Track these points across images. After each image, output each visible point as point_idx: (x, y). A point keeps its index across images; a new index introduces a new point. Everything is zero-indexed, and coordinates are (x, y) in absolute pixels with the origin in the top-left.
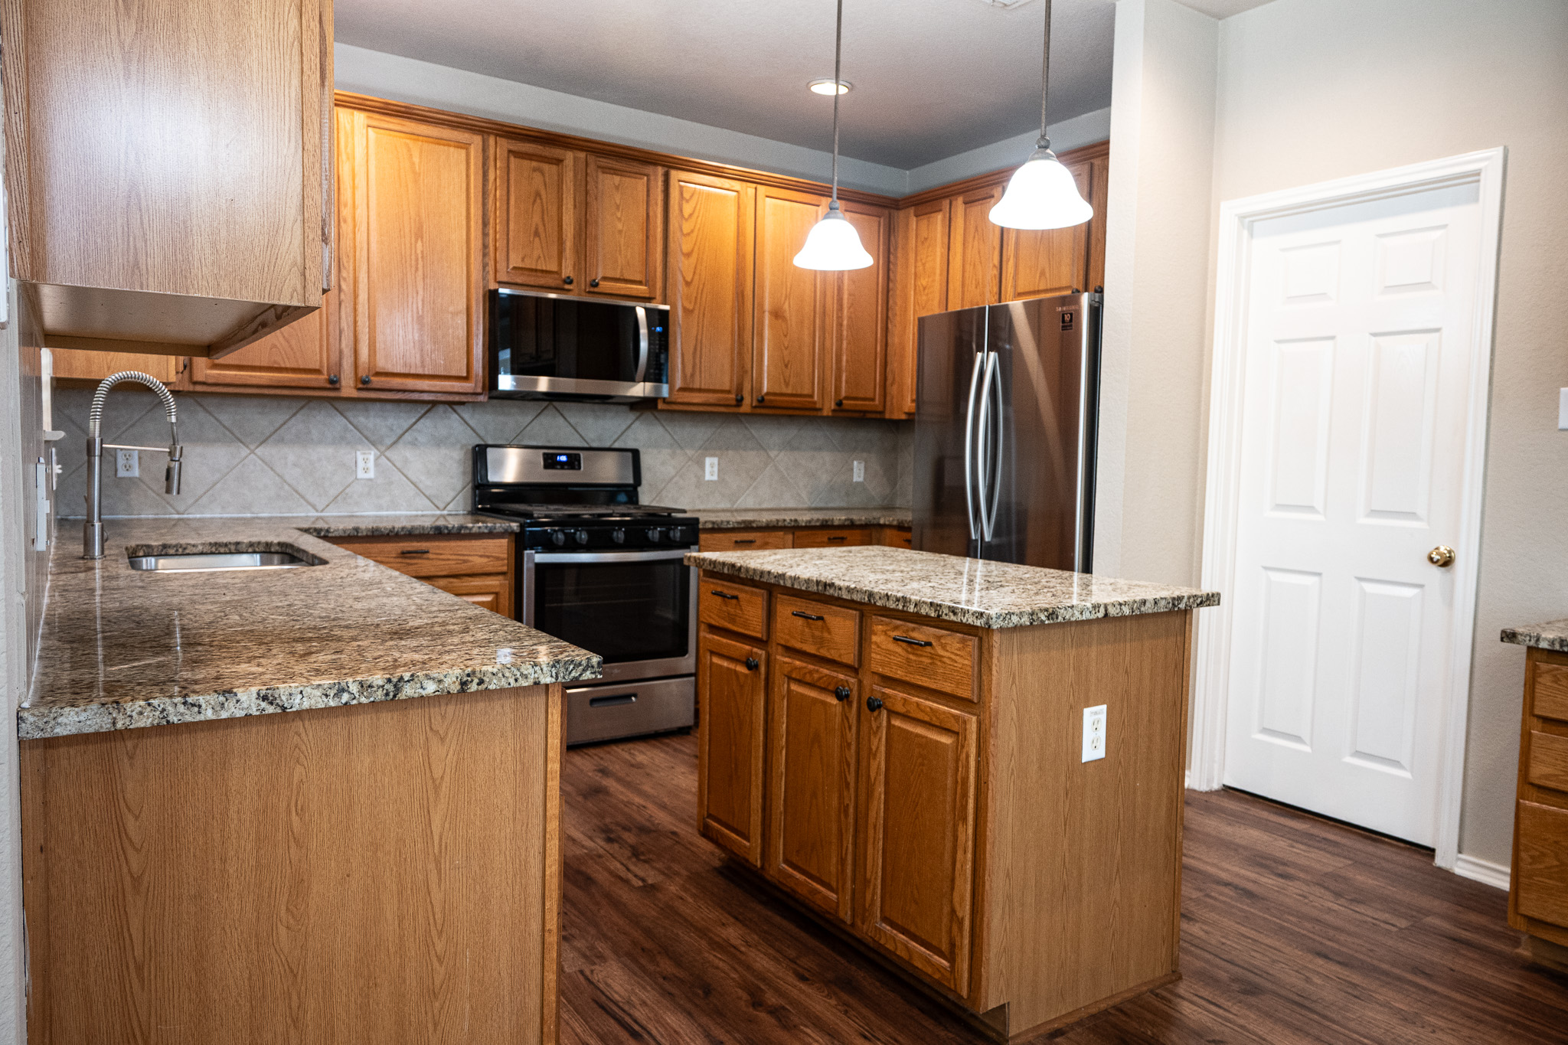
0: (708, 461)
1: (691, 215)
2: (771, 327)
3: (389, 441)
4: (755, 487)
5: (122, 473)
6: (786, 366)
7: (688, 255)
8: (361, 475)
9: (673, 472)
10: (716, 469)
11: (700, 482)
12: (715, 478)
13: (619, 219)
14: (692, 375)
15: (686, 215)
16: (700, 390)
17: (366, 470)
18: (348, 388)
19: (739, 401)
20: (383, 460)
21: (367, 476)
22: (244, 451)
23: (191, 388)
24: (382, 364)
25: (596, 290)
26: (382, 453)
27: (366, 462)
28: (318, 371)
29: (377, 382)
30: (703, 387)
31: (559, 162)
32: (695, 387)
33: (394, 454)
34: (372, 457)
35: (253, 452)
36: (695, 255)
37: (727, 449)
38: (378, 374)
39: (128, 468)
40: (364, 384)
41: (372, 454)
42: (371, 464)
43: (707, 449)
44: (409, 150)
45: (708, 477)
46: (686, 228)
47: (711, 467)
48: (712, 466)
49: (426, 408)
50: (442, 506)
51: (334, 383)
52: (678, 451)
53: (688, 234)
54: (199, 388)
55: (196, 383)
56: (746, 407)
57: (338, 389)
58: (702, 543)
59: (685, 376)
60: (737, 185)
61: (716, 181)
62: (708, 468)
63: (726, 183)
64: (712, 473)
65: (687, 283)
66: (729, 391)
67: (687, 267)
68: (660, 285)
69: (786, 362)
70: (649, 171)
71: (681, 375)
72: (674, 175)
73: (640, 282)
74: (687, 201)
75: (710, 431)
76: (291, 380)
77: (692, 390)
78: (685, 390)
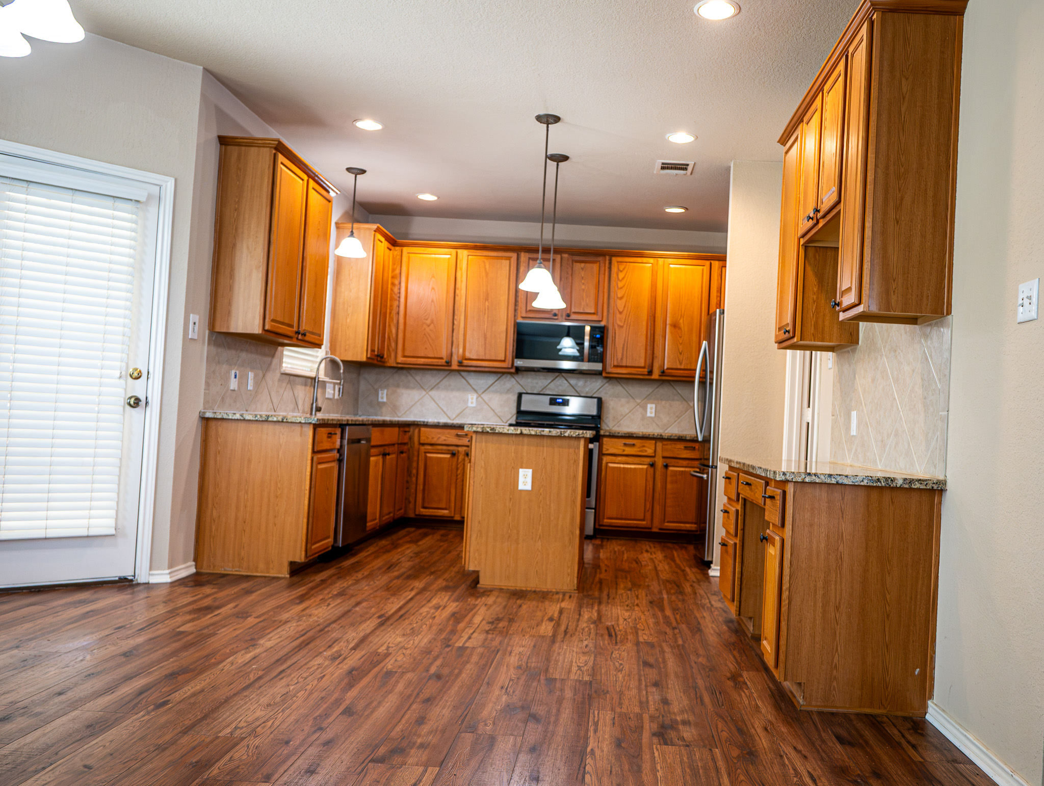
0: (649, 406)
1: (623, 278)
2: (671, 333)
3: (482, 391)
4: (679, 423)
5: (380, 400)
6: (681, 354)
7: (621, 298)
8: (470, 405)
9: (628, 411)
10: (654, 411)
11: (644, 417)
12: (653, 415)
13: (583, 284)
14: (622, 359)
15: (620, 278)
16: (626, 367)
17: (472, 403)
18: (455, 366)
19: (650, 372)
20: (480, 399)
21: (472, 406)
22: (424, 393)
23: (395, 365)
24: (468, 355)
25: (569, 318)
26: (480, 396)
27: (472, 399)
28: (442, 358)
29: (466, 363)
30: (628, 365)
32: (623, 365)
33: (486, 397)
35: (427, 393)
36: (625, 298)
37: (662, 400)
38: (466, 359)
39: (382, 398)
40: (460, 364)
41: (475, 396)
42: (474, 400)
43: (648, 398)
44: (484, 262)
45: (649, 415)
46: (620, 284)
47: (651, 410)
48: (651, 408)
49: (499, 375)
51: (449, 363)
52: (632, 400)
53: (621, 288)
54: (400, 366)
55: (397, 363)
56: (656, 375)
57: (451, 366)
58: (604, 442)
59: (617, 359)
60: (651, 260)
61: (639, 260)
62: (649, 410)
63: (645, 260)
64: (651, 413)
65: (621, 313)
66: (644, 368)
67: (620, 304)
68: (605, 314)
69: (680, 351)
70: (601, 259)
71: (615, 359)
72: (614, 259)
73: (594, 314)
74: (621, 271)
75: (650, 390)
76: (431, 362)
77: (622, 367)
78: (617, 367)
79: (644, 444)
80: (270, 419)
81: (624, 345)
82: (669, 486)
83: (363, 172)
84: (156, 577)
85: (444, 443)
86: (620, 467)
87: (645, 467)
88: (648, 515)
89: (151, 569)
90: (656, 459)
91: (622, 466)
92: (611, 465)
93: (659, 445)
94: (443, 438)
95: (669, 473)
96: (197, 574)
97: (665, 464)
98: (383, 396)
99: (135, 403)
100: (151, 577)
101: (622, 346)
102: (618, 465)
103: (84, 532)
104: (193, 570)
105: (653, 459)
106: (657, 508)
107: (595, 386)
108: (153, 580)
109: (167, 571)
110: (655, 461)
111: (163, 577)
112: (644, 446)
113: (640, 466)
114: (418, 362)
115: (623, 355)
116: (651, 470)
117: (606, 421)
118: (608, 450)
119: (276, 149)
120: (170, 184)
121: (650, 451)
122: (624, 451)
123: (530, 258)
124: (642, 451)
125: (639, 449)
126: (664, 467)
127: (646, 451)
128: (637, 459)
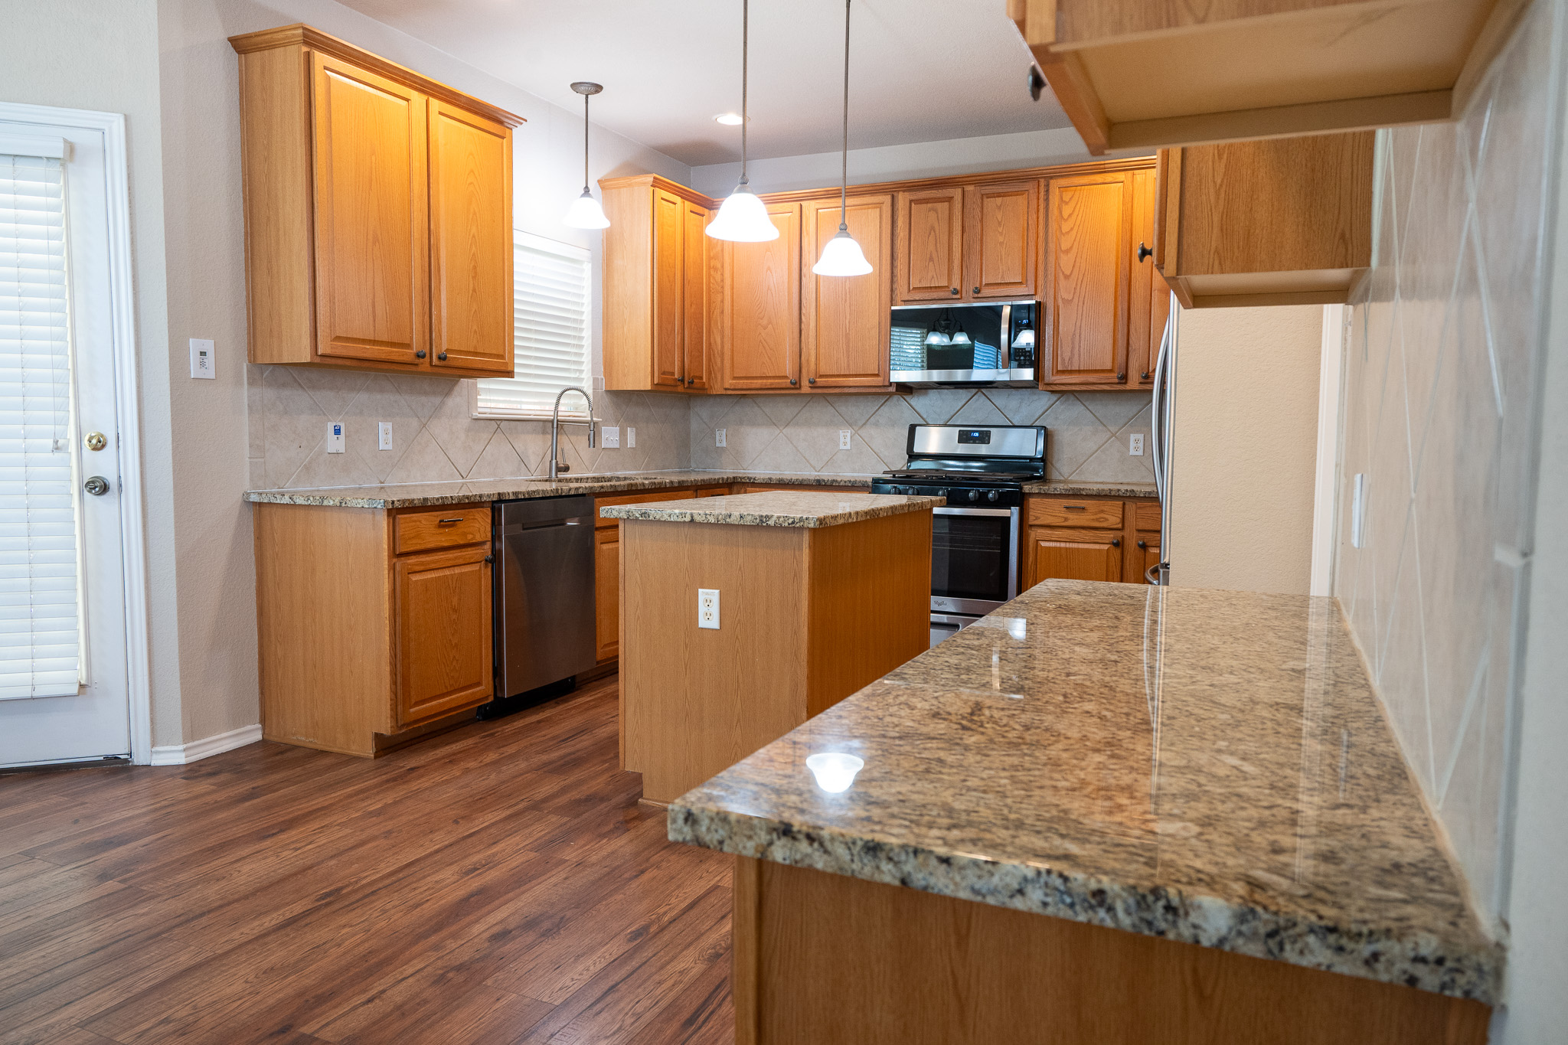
0: (1133, 437)
1: (1070, 215)
3: (860, 423)
5: (718, 445)
7: (1067, 251)
8: (842, 447)
9: (1095, 448)
10: (1141, 445)
11: (1124, 458)
12: (1140, 453)
13: (1001, 234)
14: (1071, 358)
15: (1065, 214)
16: (1079, 371)
17: (845, 444)
18: (806, 388)
19: (1124, 379)
20: (856, 436)
21: (845, 448)
22: (777, 433)
23: (724, 392)
24: (823, 370)
25: (979, 295)
26: (856, 432)
27: (845, 438)
28: (786, 377)
29: (820, 381)
30: (1082, 367)
31: (950, 199)
32: (1073, 369)
33: (865, 432)
34: (849, 435)
36: (1075, 250)
38: (821, 376)
39: (721, 441)
40: (813, 384)
41: (849, 432)
42: (848, 439)
43: (1133, 426)
45: (1132, 452)
46: (1065, 228)
47: (1136, 445)
48: (1137, 441)
49: (884, 398)
51: (796, 385)
52: (1100, 428)
53: (1068, 233)
54: (730, 392)
55: (726, 389)
56: (1133, 383)
57: (800, 388)
58: (1031, 506)
59: (1063, 359)
60: (1121, 176)
61: (1099, 178)
62: (1132, 444)
63: (1109, 177)
64: (1136, 449)
65: (1067, 277)
66: (1111, 371)
67: (1066, 262)
68: (1040, 282)
70: (1030, 186)
71: (1059, 359)
72: (1052, 182)
73: (1021, 283)
74: (1067, 203)
75: (1135, 409)
76: (772, 384)
77: (1071, 372)
78: (1063, 372)
79: (1103, 508)
80: (326, 503)
81: (1074, 333)
83: (598, 88)
84: (162, 756)
86: (1060, 548)
87: (1106, 547)
89: (153, 746)
90: (1126, 533)
91: (1063, 545)
92: (1043, 544)
93: (1131, 507)
95: (1148, 557)
96: (263, 743)
97: (1141, 543)
98: (722, 439)
99: (99, 487)
100: (154, 756)
101: (1071, 334)
102: (1058, 545)
103: (26, 692)
104: (257, 736)
105: (1119, 534)
107: (1036, 405)
108: (158, 761)
109: (181, 747)
110: (1123, 537)
111: (173, 755)
112: (1102, 511)
113: (1097, 547)
114: (753, 386)
115: (1072, 351)
116: (1117, 553)
117: (1058, 465)
118: (1037, 518)
119: (306, 43)
120: (116, 125)
121: (1113, 520)
122: (1066, 519)
123: (911, 201)
124: (1097, 520)
125: (1094, 517)
126: (1139, 545)
127: (1107, 520)
128: (1090, 534)
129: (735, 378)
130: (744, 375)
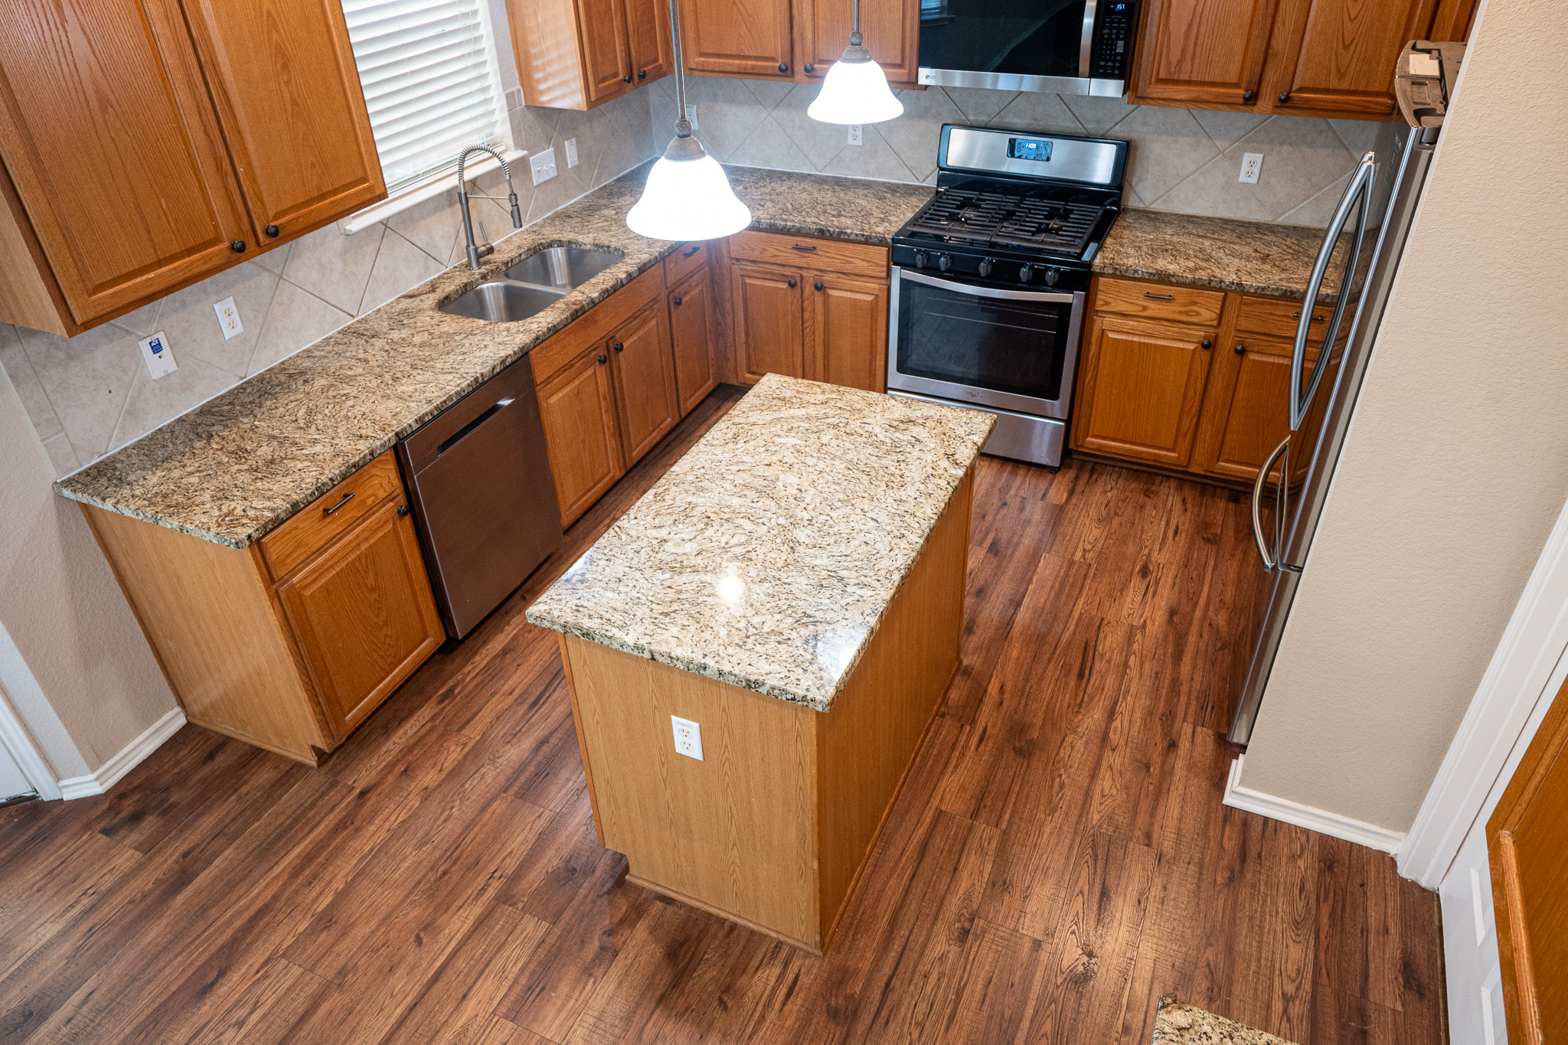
0: (1247, 157)
4: (1318, 199)
6: (1346, 47)
8: (851, 142)
9: (1192, 168)
10: (1257, 169)
11: (1230, 183)
12: (1254, 180)
14: (1180, 62)
16: (1190, 82)
18: (800, 76)
19: (1254, 97)
21: (856, 142)
22: (764, 114)
27: (855, 130)
28: (773, 59)
29: (821, 68)
30: (1194, 78)
32: (1182, 77)
35: (770, 114)
37: (1281, 144)
38: (822, 61)
40: (810, 71)
43: (1249, 141)
45: (1242, 178)
47: (1250, 166)
48: (1252, 163)
50: (921, 179)
51: (787, 71)
52: (1204, 141)
56: (1265, 105)
57: (793, 75)
58: (1101, 287)
59: (1169, 63)
62: (1245, 167)
64: (1249, 174)
66: (1236, 85)
69: (1347, 42)
71: (1163, 62)
76: (753, 67)
77: (1178, 82)
78: (1166, 81)
79: (1195, 299)
81: (1190, 25)
82: (1241, 392)
84: (72, 789)
85: (772, 260)
86: (1133, 342)
87: (1192, 346)
88: (1184, 444)
89: (56, 782)
90: (1221, 332)
91: (1136, 339)
92: (1111, 335)
93: (1233, 303)
94: (771, 251)
95: (1246, 365)
96: (191, 726)
97: (1239, 348)
100: (64, 790)
101: (1185, 27)
102: (1130, 338)
104: (181, 721)
105: (1213, 332)
106: (1207, 430)
108: (70, 795)
109: (91, 777)
110: (1217, 336)
111: (85, 786)
112: (1195, 303)
113: (1180, 345)
114: (729, 67)
115: (1183, 52)
116: (1205, 355)
117: (1139, 188)
118: (1107, 303)
121: (1208, 315)
122: (1145, 308)
124: (1186, 313)
125: (1184, 309)
126: (1237, 352)
127: (1198, 314)
128: (1175, 329)
129: (702, 55)
130: (715, 51)
